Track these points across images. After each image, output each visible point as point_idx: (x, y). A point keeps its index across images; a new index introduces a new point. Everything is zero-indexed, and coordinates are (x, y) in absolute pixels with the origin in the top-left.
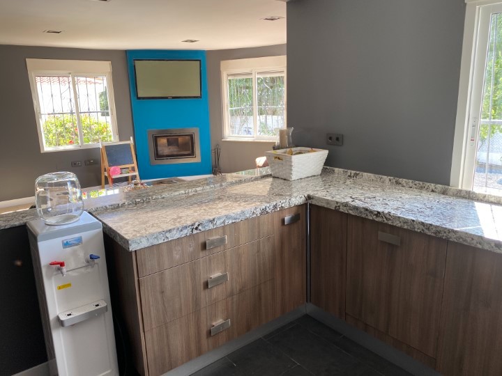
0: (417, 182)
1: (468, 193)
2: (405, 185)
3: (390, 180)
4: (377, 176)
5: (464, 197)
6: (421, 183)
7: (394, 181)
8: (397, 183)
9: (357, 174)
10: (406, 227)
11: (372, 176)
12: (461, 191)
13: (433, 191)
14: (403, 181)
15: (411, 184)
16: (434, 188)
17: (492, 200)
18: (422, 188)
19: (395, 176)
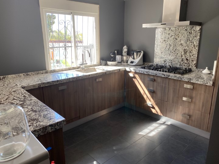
0: (35, 72)
1: (54, 70)
2: (31, 74)
3: (24, 75)
4: (16, 75)
5: (53, 72)
6: (37, 72)
7: (26, 74)
8: (27, 75)
9: (4, 77)
10: (68, 81)
11: (14, 75)
12: (52, 70)
13: (42, 73)
14: (30, 73)
15: (33, 74)
16: (42, 72)
17: (61, 70)
18: (38, 74)
19: (25, 72)
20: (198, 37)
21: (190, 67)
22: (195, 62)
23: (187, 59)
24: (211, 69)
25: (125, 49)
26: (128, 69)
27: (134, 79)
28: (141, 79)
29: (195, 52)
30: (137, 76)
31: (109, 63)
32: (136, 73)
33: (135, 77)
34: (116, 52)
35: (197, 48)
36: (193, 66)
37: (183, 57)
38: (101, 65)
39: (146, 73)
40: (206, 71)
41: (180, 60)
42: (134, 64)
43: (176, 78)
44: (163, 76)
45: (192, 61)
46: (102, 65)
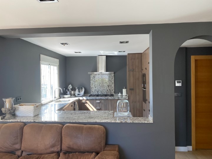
20: (114, 79)
21: (112, 93)
22: (114, 91)
23: (110, 90)
24: (122, 93)
25: (70, 87)
26: (81, 98)
27: (85, 104)
28: (91, 103)
29: (113, 86)
30: (88, 102)
31: (66, 96)
32: (87, 100)
33: (86, 103)
34: (64, 89)
35: (114, 84)
36: (113, 93)
37: (108, 89)
38: (60, 98)
39: (94, 99)
40: (120, 94)
41: (106, 91)
42: (81, 95)
43: (112, 99)
44: (105, 99)
45: (112, 90)
46: (62, 98)
